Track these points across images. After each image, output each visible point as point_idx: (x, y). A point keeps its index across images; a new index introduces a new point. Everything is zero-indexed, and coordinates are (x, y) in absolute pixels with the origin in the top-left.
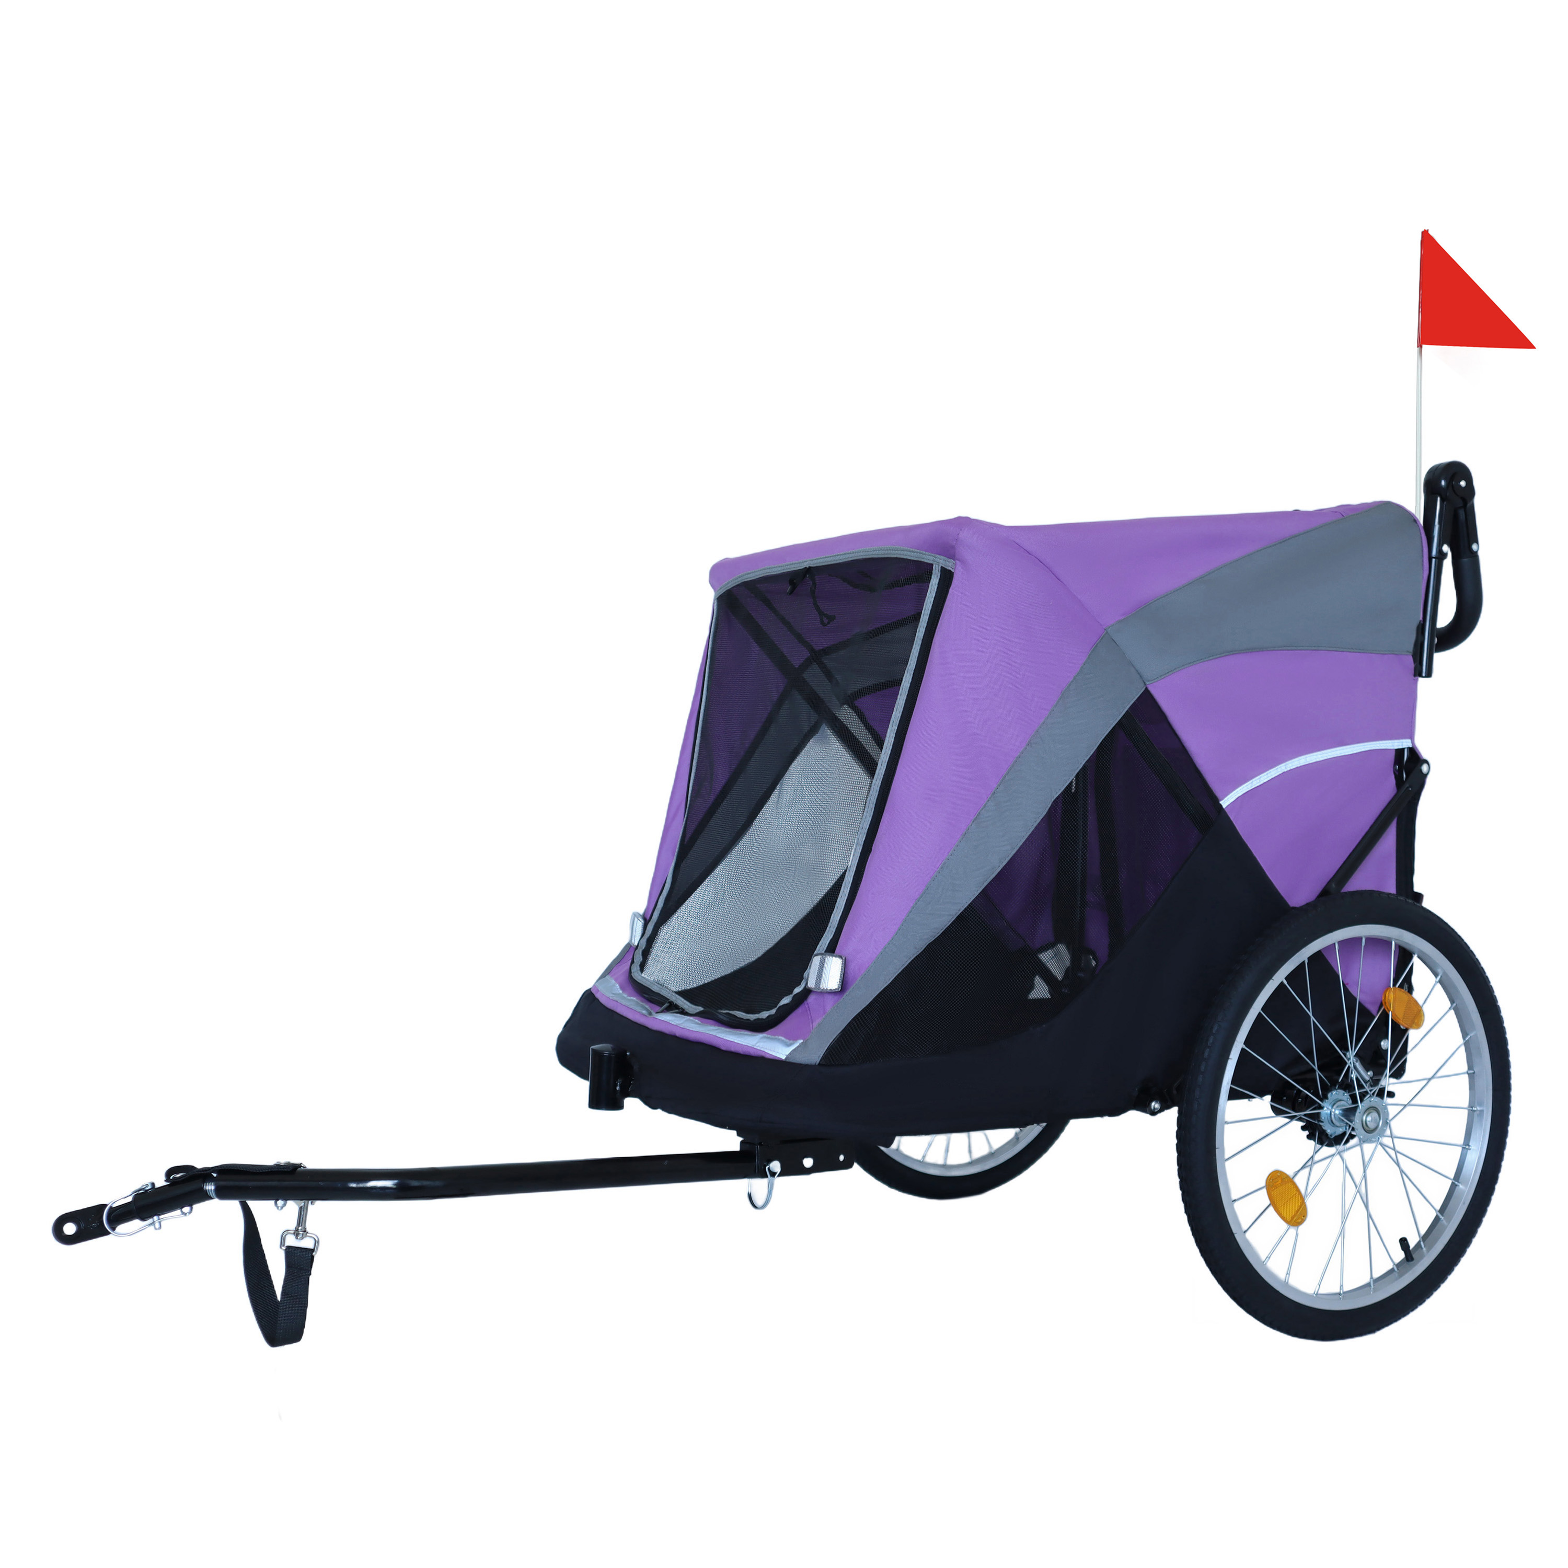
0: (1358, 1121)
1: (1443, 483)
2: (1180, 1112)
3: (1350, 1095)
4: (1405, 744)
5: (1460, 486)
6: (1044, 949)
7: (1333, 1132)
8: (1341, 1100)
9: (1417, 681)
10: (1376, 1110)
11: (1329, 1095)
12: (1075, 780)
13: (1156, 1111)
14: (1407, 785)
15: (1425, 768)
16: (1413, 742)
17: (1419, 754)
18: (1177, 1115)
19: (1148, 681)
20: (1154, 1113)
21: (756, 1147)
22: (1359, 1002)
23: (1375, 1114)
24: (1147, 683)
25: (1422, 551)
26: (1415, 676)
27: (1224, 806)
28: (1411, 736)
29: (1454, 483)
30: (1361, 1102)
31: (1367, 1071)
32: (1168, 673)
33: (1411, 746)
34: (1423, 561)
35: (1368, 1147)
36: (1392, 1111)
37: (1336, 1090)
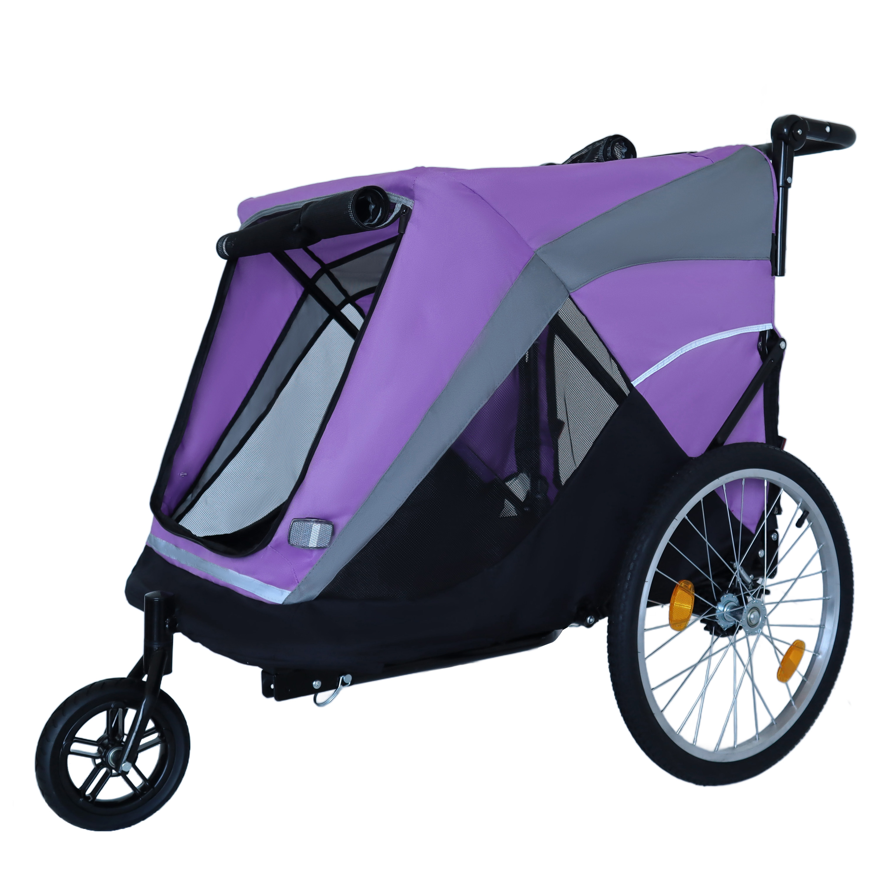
0: (744, 619)
1: (785, 130)
2: (609, 621)
3: (737, 597)
4: (768, 327)
5: (798, 133)
6: (509, 478)
7: (726, 625)
8: (731, 601)
9: (774, 278)
10: (757, 610)
11: (722, 599)
12: (528, 353)
13: (591, 624)
14: (770, 359)
15: (782, 345)
16: (773, 325)
17: (778, 335)
18: (607, 624)
19: (571, 290)
20: (589, 626)
21: (273, 676)
22: (742, 524)
23: (756, 613)
24: (570, 291)
25: (773, 181)
26: (772, 275)
27: (635, 385)
28: (772, 321)
29: (793, 131)
30: (746, 604)
31: (749, 574)
32: (586, 282)
33: (772, 329)
34: (773, 189)
35: (752, 639)
36: (769, 608)
37: (727, 594)
